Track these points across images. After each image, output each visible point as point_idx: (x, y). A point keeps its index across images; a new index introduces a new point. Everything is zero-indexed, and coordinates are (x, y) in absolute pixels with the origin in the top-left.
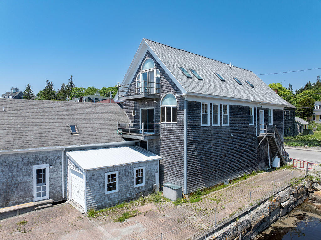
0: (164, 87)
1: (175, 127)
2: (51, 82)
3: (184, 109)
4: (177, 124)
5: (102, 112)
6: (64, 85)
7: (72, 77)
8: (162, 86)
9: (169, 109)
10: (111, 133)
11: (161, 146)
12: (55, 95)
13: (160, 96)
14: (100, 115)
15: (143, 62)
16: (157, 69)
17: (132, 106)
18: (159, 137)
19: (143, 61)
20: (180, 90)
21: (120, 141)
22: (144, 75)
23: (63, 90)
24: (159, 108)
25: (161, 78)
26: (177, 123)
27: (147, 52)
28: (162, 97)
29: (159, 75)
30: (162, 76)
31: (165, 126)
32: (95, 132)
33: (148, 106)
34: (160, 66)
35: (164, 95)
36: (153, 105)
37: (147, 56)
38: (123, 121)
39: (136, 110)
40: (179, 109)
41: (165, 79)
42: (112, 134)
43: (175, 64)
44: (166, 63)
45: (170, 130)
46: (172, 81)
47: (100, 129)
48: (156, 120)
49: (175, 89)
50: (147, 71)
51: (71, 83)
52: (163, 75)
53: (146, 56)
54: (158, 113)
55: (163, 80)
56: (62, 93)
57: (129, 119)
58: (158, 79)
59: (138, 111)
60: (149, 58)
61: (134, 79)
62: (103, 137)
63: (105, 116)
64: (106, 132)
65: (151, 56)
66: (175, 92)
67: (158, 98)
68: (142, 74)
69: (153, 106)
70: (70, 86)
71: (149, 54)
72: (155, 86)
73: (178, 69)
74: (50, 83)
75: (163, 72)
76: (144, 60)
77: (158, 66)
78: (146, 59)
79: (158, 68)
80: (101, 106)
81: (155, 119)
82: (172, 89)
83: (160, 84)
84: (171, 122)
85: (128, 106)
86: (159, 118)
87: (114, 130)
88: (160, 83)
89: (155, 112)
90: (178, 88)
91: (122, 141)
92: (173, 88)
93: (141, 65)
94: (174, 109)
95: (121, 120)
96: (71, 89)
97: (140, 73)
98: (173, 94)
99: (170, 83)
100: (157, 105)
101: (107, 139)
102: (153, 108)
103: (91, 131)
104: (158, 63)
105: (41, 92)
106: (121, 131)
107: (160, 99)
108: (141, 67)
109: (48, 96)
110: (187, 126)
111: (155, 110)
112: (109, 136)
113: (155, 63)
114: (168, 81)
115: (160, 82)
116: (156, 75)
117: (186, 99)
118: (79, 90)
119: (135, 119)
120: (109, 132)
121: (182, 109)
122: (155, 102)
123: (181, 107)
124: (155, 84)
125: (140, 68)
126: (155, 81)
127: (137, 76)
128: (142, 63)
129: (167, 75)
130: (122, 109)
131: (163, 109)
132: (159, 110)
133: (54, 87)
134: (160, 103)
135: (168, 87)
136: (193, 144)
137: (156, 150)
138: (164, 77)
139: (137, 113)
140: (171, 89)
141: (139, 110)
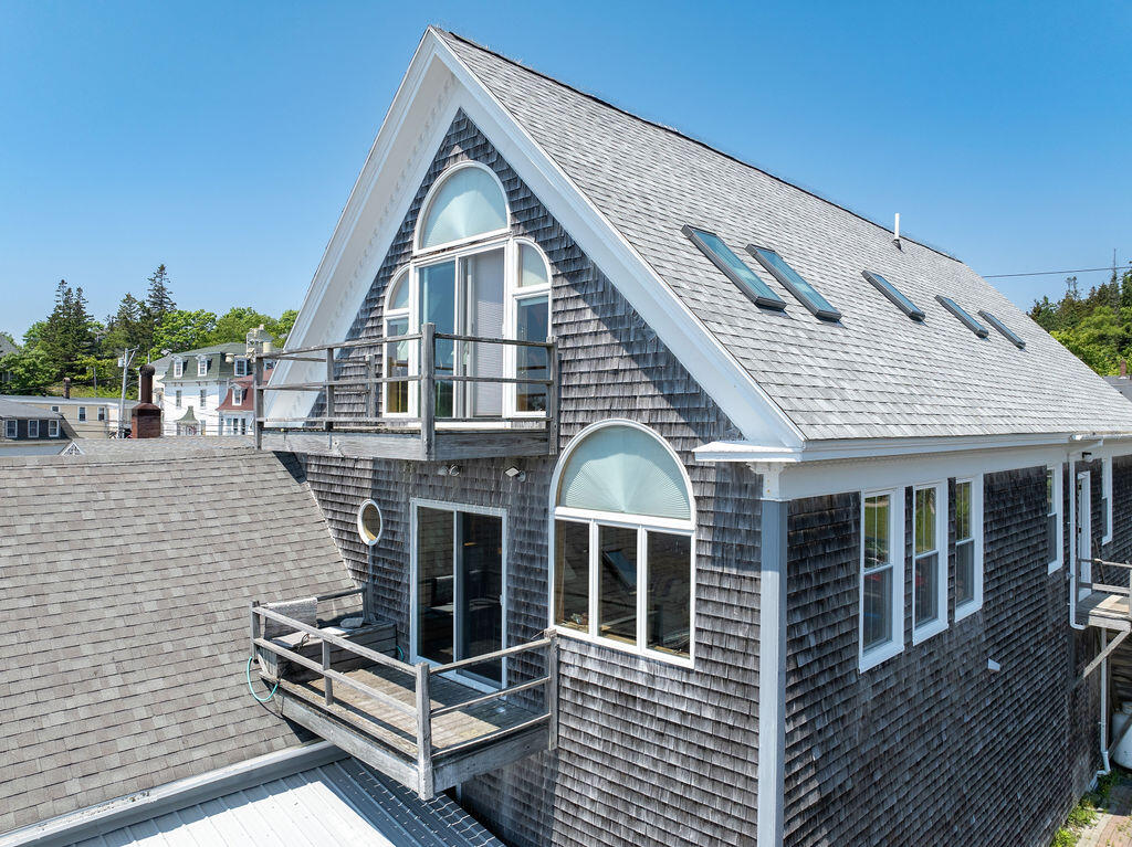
0: (583, 373)
1: (677, 700)
2: (79, 290)
3: (758, 568)
4: (689, 671)
5: (157, 519)
6: (129, 299)
7: (162, 268)
8: (561, 363)
9: (618, 542)
10: (194, 689)
11: (553, 797)
12: (91, 339)
13: (553, 437)
14: (134, 549)
15: (425, 188)
16: (530, 241)
17: (356, 474)
18: (546, 737)
19: (428, 187)
20: (718, 410)
21: (263, 746)
22: (438, 279)
23: (125, 320)
24: (544, 523)
25: (560, 307)
26: (689, 663)
27: (456, 124)
28: (569, 447)
29: (543, 285)
30: (563, 294)
31: (589, 665)
32: (70, 704)
33: (462, 495)
34: (547, 216)
35: (580, 434)
36: (498, 494)
37: (457, 150)
38: (296, 574)
39: (385, 502)
40: (713, 560)
41: (589, 315)
42: (209, 697)
43: (655, 207)
44: (602, 194)
45: (625, 700)
46: (643, 330)
47: (112, 669)
48: (518, 604)
49: (670, 398)
50: (458, 255)
51: (160, 296)
52: (574, 286)
53: (445, 148)
54: (532, 559)
55: (570, 318)
56: (121, 333)
57: (342, 556)
58: (532, 314)
59: (394, 513)
60: (471, 163)
61: (368, 301)
62: (123, 744)
63: (171, 554)
64: (160, 684)
65: (481, 148)
66: (673, 418)
67: (534, 450)
68: (421, 271)
69: (496, 496)
70: (154, 303)
71: (467, 138)
72: (510, 369)
73: (681, 238)
74: (74, 292)
75: (572, 263)
76: (436, 174)
77: (530, 214)
78: (452, 168)
79: (535, 234)
80: (154, 476)
81: (514, 592)
82: (647, 395)
83: (549, 348)
84: (640, 647)
85: (334, 472)
86: (545, 597)
87: (225, 659)
88: (549, 341)
89: (512, 544)
90: (699, 394)
91: (280, 741)
92: (658, 385)
93: (414, 212)
94: (669, 550)
95: (289, 565)
96: (160, 315)
97: (411, 266)
98: (654, 433)
99: (628, 346)
100: (523, 498)
101: (162, 749)
102: (501, 513)
103: (32, 698)
104: (531, 198)
105: (40, 325)
106: (269, 671)
107: (548, 461)
108: (413, 223)
109: (64, 345)
110: (788, 714)
111: (511, 530)
112: (180, 717)
113: (511, 194)
114: (614, 333)
115: (551, 336)
116: (520, 284)
117: (772, 492)
118: (188, 319)
119: (374, 559)
120: (180, 679)
121: (739, 564)
122: (512, 472)
123: (735, 547)
124: (510, 353)
125: (407, 234)
126: (510, 330)
127: (391, 285)
128: (418, 201)
129: (606, 282)
130: (297, 488)
131: (574, 534)
132: (544, 536)
133: (88, 310)
134: (546, 487)
135: (616, 372)
136: (812, 833)
137: (518, 815)
138: (585, 298)
139: (387, 523)
140: (642, 390)
141: (401, 509)
